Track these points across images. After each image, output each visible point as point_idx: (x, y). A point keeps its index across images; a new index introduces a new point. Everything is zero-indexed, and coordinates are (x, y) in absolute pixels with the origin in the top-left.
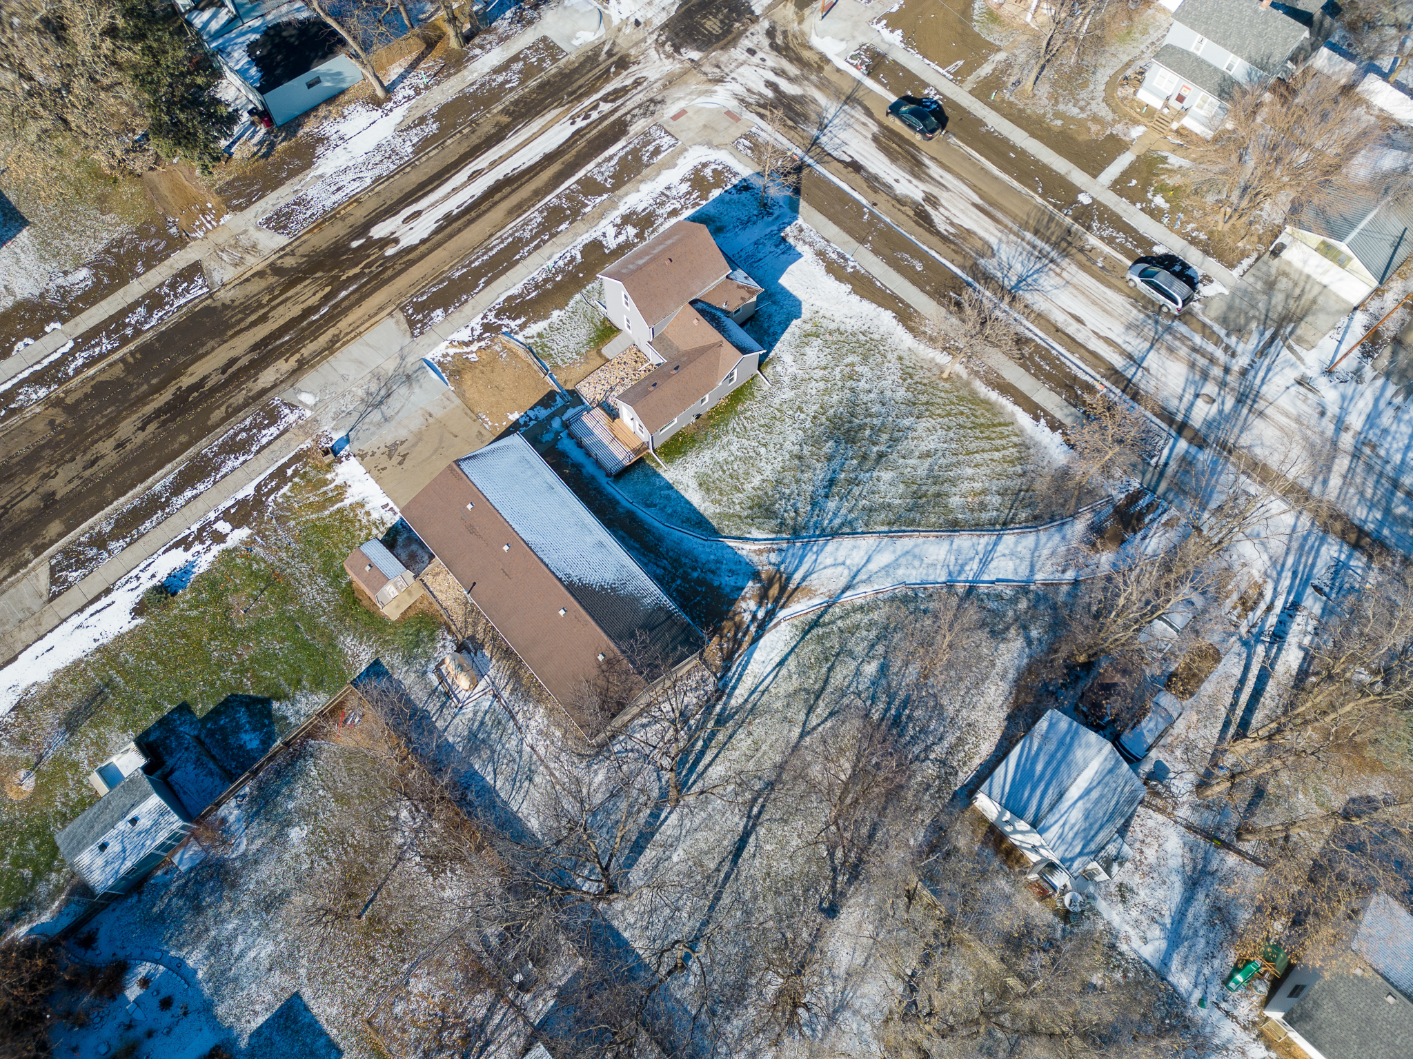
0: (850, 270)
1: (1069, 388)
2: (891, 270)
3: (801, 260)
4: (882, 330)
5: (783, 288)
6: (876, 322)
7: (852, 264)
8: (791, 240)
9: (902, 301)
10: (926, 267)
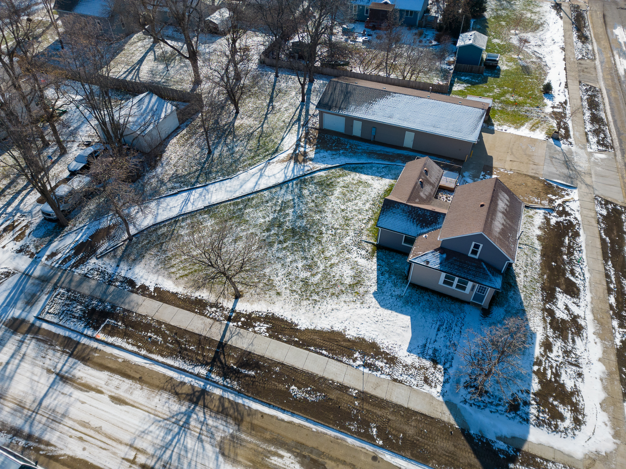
0: (357, 355)
1: (129, 323)
2: (321, 374)
3: (406, 346)
4: (303, 310)
5: (401, 312)
6: (311, 314)
7: (359, 362)
8: (428, 364)
9: (297, 344)
10: (287, 393)
